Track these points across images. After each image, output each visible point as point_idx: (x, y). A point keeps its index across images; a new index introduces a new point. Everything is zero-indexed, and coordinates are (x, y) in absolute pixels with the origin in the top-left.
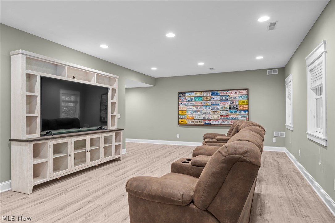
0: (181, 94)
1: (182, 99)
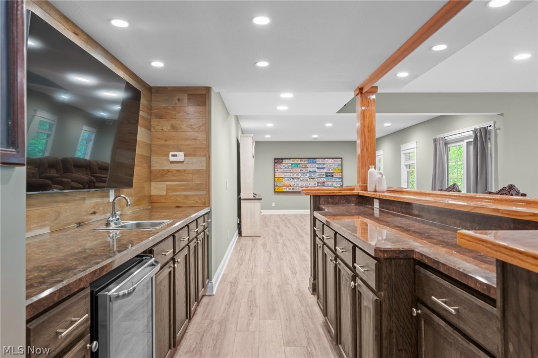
0: (278, 161)
1: (279, 166)
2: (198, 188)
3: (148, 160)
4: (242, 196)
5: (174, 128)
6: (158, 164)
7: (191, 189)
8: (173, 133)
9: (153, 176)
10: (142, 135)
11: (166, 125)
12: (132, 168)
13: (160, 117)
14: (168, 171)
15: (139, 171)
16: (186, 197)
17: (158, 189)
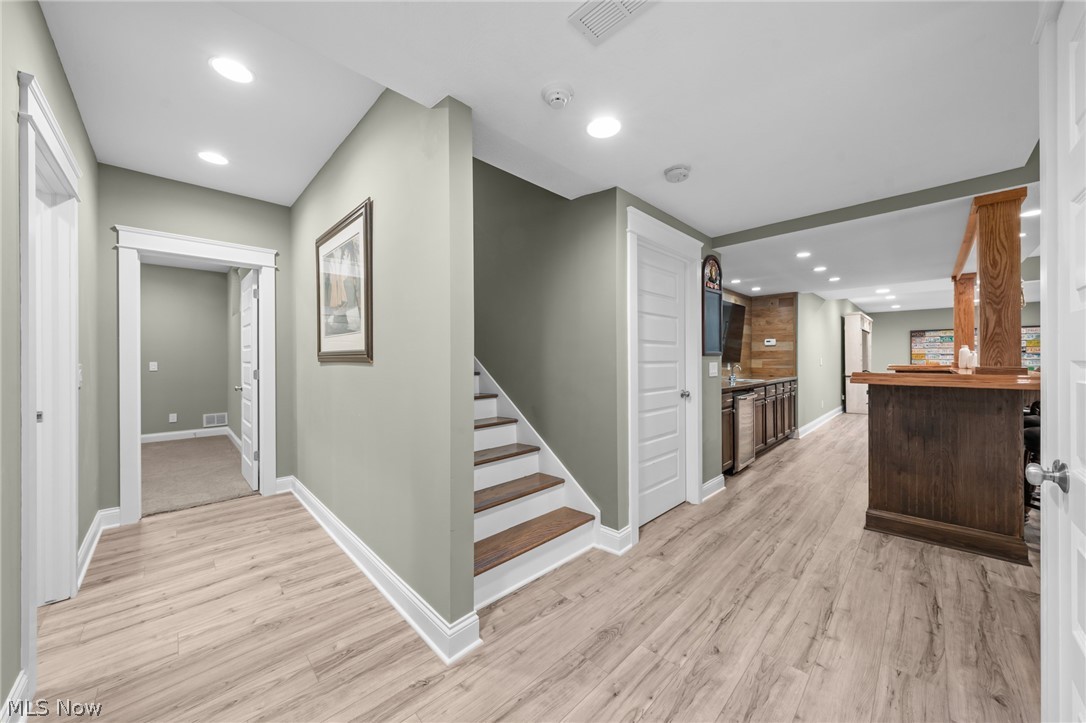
0: (915, 334)
1: (918, 340)
2: (787, 363)
3: (750, 345)
4: (847, 374)
5: (768, 323)
6: (756, 347)
7: (781, 364)
8: (767, 327)
9: (752, 355)
10: (746, 330)
11: (762, 322)
12: (740, 350)
13: (758, 316)
14: (764, 352)
15: (744, 352)
16: (778, 369)
17: (756, 364)
